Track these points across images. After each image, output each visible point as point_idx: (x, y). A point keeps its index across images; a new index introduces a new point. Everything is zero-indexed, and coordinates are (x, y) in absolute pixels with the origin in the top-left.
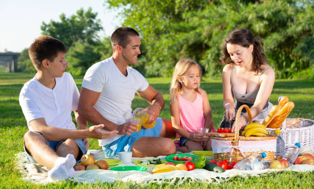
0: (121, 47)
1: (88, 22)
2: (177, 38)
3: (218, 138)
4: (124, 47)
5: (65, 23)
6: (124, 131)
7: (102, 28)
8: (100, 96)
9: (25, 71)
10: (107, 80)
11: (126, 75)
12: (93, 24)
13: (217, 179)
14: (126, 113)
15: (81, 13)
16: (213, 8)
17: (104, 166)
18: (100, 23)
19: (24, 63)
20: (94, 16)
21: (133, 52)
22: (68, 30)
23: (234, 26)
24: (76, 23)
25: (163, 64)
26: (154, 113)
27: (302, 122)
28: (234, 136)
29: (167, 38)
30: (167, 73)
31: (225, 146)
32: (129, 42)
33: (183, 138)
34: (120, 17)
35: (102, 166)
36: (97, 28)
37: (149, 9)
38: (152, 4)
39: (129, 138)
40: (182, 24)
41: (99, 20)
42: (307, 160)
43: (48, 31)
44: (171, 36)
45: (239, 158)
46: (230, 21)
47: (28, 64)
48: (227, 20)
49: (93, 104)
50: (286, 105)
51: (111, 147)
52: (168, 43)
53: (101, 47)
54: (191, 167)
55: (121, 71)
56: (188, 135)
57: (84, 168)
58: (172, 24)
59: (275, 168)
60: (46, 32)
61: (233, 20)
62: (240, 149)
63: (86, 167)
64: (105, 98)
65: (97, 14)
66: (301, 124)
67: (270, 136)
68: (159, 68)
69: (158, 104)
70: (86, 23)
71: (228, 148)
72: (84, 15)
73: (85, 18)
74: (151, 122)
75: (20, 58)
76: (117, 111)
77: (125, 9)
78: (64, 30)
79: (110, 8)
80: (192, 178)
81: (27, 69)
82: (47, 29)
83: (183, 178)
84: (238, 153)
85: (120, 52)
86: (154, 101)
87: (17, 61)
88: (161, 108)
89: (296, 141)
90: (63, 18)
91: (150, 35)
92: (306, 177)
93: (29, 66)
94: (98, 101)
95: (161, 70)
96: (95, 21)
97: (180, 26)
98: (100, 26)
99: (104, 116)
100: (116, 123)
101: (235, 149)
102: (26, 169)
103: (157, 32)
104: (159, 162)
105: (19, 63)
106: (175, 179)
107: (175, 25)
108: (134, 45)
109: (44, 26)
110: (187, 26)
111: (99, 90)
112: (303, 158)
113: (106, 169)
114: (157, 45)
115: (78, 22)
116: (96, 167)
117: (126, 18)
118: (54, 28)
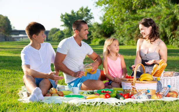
0: (78, 31)
1: (86, 14)
2: (133, 24)
3: (125, 81)
4: (79, 31)
5: (73, 15)
6: (78, 75)
7: (93, 18)
8: (66, 57)
9: (51, 40)
10: (70, 48)
11: (80, 45)
12: (88, 15)
13: (118, 104)
14: (80, 66)
15: (82, 9)
16: (155, 8)
17: (61, 94)
18: (92, 15)
19: (51, 36)
20: (89, 11)
21: (84, 33)
22: (75, 19)
23: (166, 17)
24: (79, 15)
25: (125, 37)
26: (95, 66)
27: (174, 73)
28: (133, 81)
29: (127, 23)
30: (127, 43)
31: (128, 86)
32: (82, 28)
33: (110, 80)
34: (103, 11)
35: (60, 94)
36: (90, 17)
37: (118, 7)
38: (120, 4)
39: (80, 80)
40: (136, 16)
41: (92, 13)
42: (172, 95)
43: (64, 19)
44: (129, 23)
45: (135, 92)
46: (164, 14)
47: (53, 37)
48: (162, 14)
49: (62, 61)
50: (162, 64)
51: (71, 84)
52: (128, 27)
53: (92, 28)
54: (108, 96)
55: (78, 43)
56: (112, 79)
57: (51, 95)
58: (130, 16)
59: (152, 99)
60: (63, 19)
61: (165, 14)
62: (136, 88)
63: (52, 94)
64: (69, 58)
65: (90, 10)
66: (174, 75)
67: (154, 81)
68: (123, 40)
69: (97, 62)
70: (85, 14)
71: (129, 87)
72: (83, 10)
73: (84, 12)
74: (93, 71)
75: (49, 33)
76: (75, 65)
77: (105, 7)
78: (72, 19)
79: (97, 6)
80: (105, 103)
81: (53, 39)
82: (64, 18)
83: (100, 102)
84: (135, 90)
85: (78, 33)
86: (96, 60)
87: (48, 35)
88: (99, 64)
89: (169, 84)
90: (73, 12)
91: (118, 22)
92: (168, 104)
93: (54, 38)
94: (65, 59)
95: (124, 41)
96: (89, 14)
97: (134, 17)
98: (92, 16)
99: (68, 67)
100: (74, 71)
101: (133, 87)
102: (22, 94)
103: (123, 20)
104: (92, 93)
105: (49, 36)
106: (95, 103)
107: (132, 16)
108: (85, 29)
109: (62, 16)
110: (139, 16)
111: (65, 53)
112: (171, 94)
113: (62, 96)
114: (121, 27)
115: (80, 14)
116: (57, 95)
117: (105, 12)
118: (67, 17)
